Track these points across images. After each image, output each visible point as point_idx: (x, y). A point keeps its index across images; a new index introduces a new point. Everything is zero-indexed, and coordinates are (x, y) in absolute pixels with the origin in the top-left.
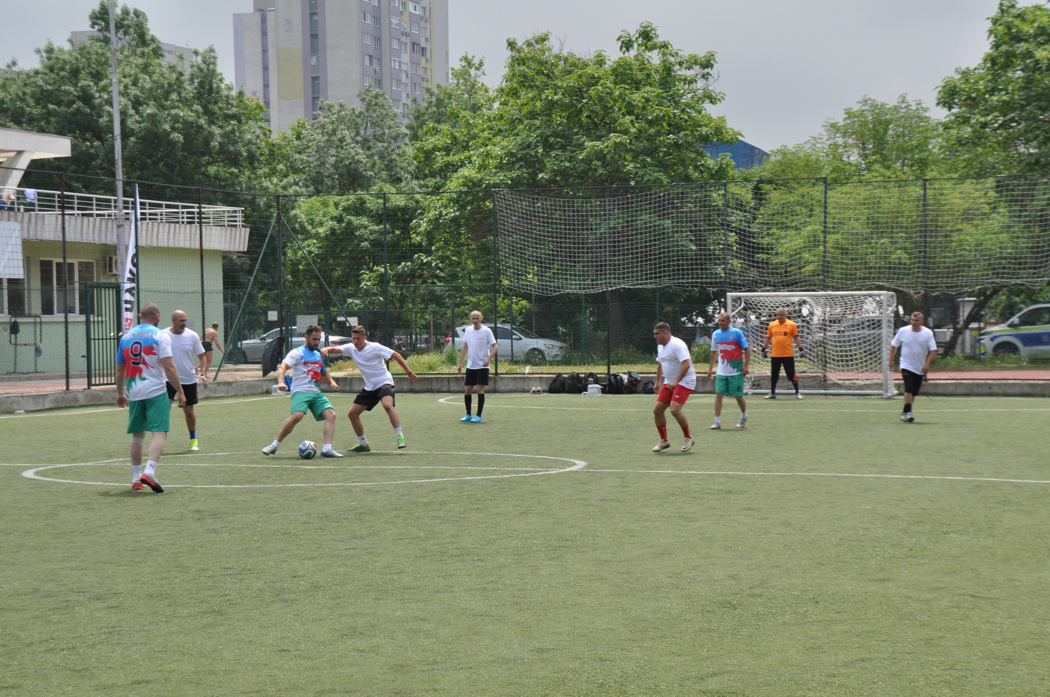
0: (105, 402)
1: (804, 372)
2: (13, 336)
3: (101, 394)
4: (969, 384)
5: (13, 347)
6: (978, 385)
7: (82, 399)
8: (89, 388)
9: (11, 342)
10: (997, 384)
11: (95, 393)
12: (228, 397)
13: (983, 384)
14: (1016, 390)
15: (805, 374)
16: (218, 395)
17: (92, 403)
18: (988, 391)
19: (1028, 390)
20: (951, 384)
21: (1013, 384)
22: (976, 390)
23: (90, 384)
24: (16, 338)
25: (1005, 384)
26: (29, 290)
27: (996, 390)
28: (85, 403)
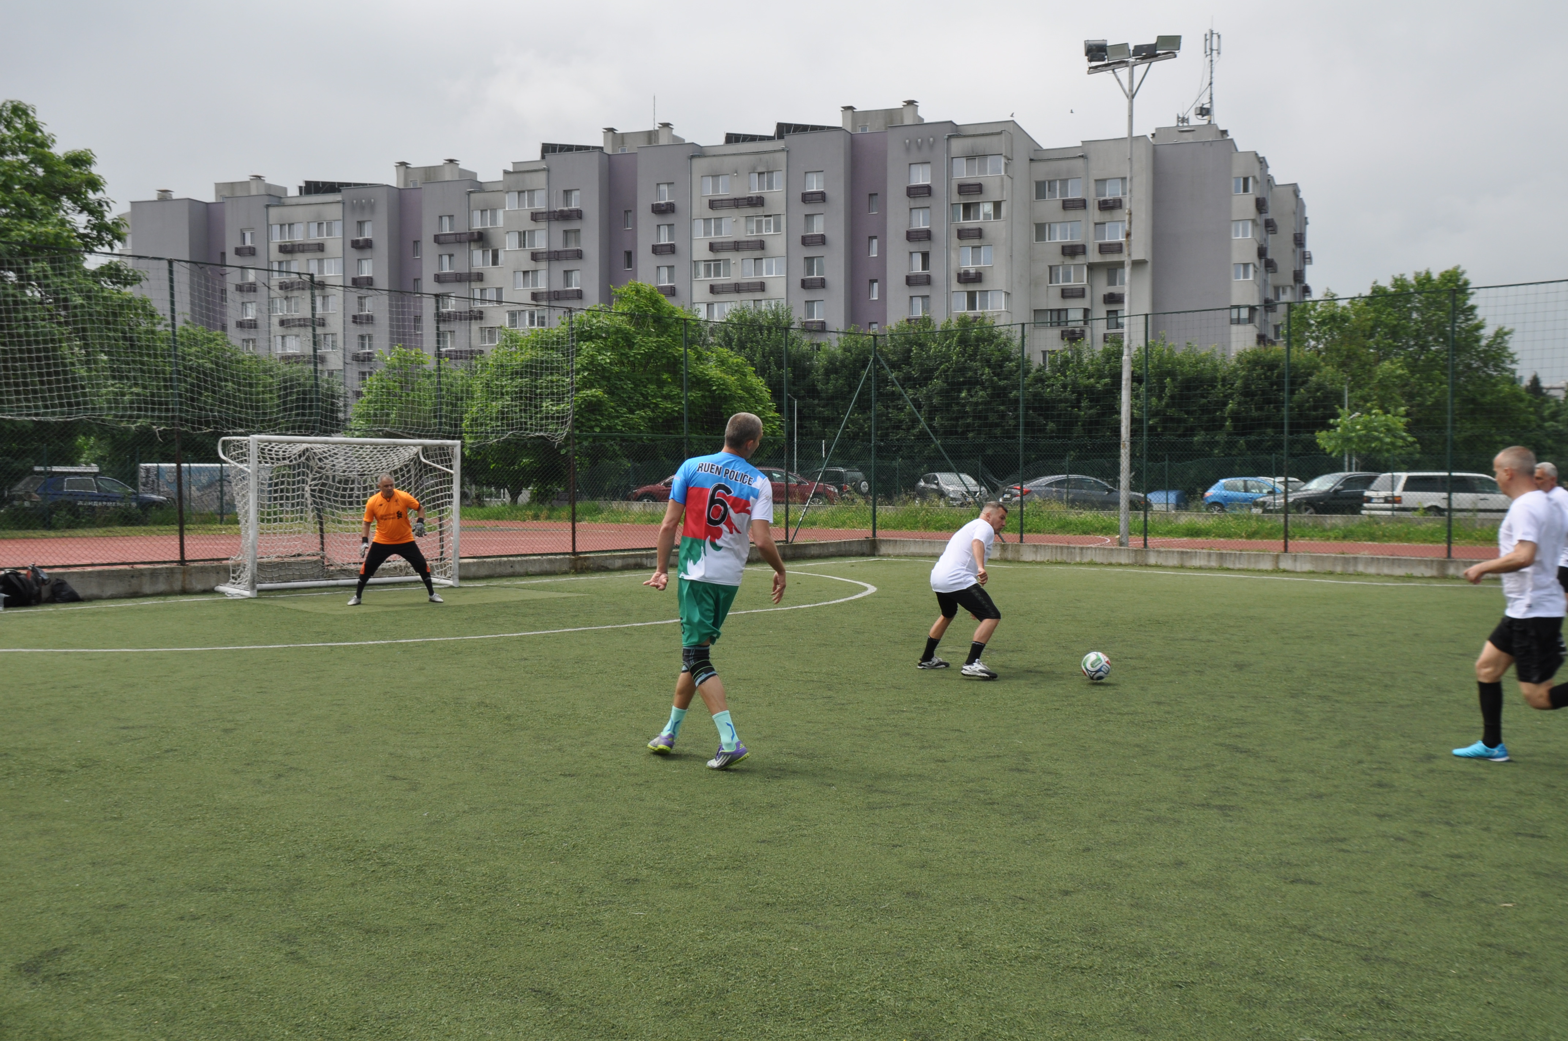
1: (299, 555)
4: (492, 563)
6: (500, 563)
10: (519, 561)
13: (505, 562)
14: (536, 568)
15: (300, 559)
18: (510, 570)
19: (547, 567)
20: (474, 563)
21: (534, 560)
22: (499, 570)
25: (526, 561)
27: (518, 569)
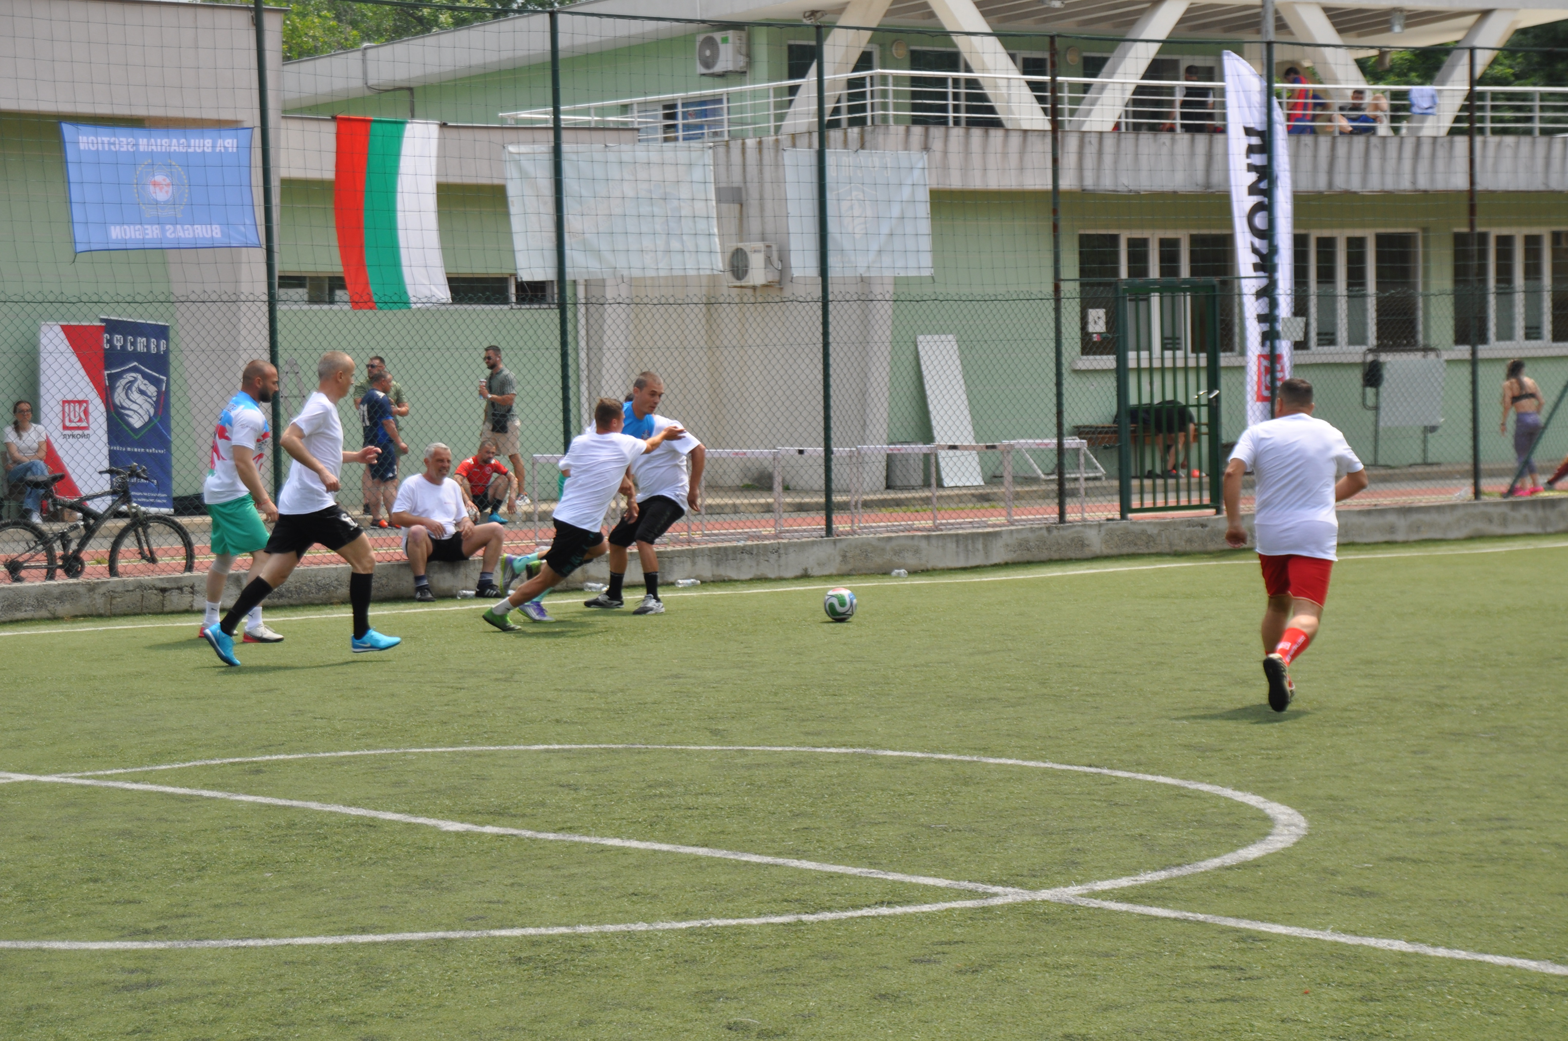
0: (1165, 548)
2: (1370, 391)
3: (1153, 531)
5: (1370, 414)
7: (1096, 542)
8: (1123, 517)
9: (1364, 405)
11: (1136, 528)
12: (1547, 535)
16: (1511, 530)
17: (1125, 550)
23: (1125, 508)
24: (1377, 395)
26: (1426, 296)
28: (1106, 551)
